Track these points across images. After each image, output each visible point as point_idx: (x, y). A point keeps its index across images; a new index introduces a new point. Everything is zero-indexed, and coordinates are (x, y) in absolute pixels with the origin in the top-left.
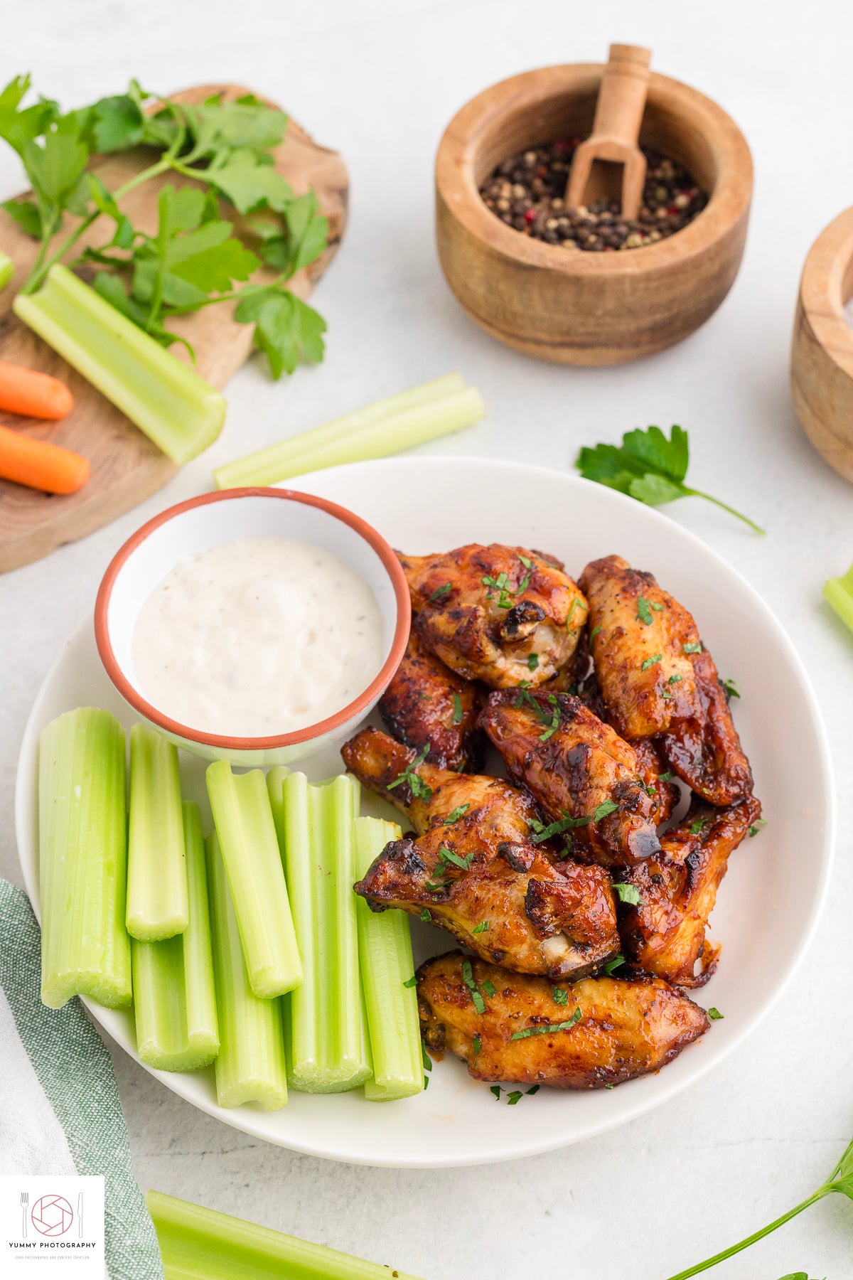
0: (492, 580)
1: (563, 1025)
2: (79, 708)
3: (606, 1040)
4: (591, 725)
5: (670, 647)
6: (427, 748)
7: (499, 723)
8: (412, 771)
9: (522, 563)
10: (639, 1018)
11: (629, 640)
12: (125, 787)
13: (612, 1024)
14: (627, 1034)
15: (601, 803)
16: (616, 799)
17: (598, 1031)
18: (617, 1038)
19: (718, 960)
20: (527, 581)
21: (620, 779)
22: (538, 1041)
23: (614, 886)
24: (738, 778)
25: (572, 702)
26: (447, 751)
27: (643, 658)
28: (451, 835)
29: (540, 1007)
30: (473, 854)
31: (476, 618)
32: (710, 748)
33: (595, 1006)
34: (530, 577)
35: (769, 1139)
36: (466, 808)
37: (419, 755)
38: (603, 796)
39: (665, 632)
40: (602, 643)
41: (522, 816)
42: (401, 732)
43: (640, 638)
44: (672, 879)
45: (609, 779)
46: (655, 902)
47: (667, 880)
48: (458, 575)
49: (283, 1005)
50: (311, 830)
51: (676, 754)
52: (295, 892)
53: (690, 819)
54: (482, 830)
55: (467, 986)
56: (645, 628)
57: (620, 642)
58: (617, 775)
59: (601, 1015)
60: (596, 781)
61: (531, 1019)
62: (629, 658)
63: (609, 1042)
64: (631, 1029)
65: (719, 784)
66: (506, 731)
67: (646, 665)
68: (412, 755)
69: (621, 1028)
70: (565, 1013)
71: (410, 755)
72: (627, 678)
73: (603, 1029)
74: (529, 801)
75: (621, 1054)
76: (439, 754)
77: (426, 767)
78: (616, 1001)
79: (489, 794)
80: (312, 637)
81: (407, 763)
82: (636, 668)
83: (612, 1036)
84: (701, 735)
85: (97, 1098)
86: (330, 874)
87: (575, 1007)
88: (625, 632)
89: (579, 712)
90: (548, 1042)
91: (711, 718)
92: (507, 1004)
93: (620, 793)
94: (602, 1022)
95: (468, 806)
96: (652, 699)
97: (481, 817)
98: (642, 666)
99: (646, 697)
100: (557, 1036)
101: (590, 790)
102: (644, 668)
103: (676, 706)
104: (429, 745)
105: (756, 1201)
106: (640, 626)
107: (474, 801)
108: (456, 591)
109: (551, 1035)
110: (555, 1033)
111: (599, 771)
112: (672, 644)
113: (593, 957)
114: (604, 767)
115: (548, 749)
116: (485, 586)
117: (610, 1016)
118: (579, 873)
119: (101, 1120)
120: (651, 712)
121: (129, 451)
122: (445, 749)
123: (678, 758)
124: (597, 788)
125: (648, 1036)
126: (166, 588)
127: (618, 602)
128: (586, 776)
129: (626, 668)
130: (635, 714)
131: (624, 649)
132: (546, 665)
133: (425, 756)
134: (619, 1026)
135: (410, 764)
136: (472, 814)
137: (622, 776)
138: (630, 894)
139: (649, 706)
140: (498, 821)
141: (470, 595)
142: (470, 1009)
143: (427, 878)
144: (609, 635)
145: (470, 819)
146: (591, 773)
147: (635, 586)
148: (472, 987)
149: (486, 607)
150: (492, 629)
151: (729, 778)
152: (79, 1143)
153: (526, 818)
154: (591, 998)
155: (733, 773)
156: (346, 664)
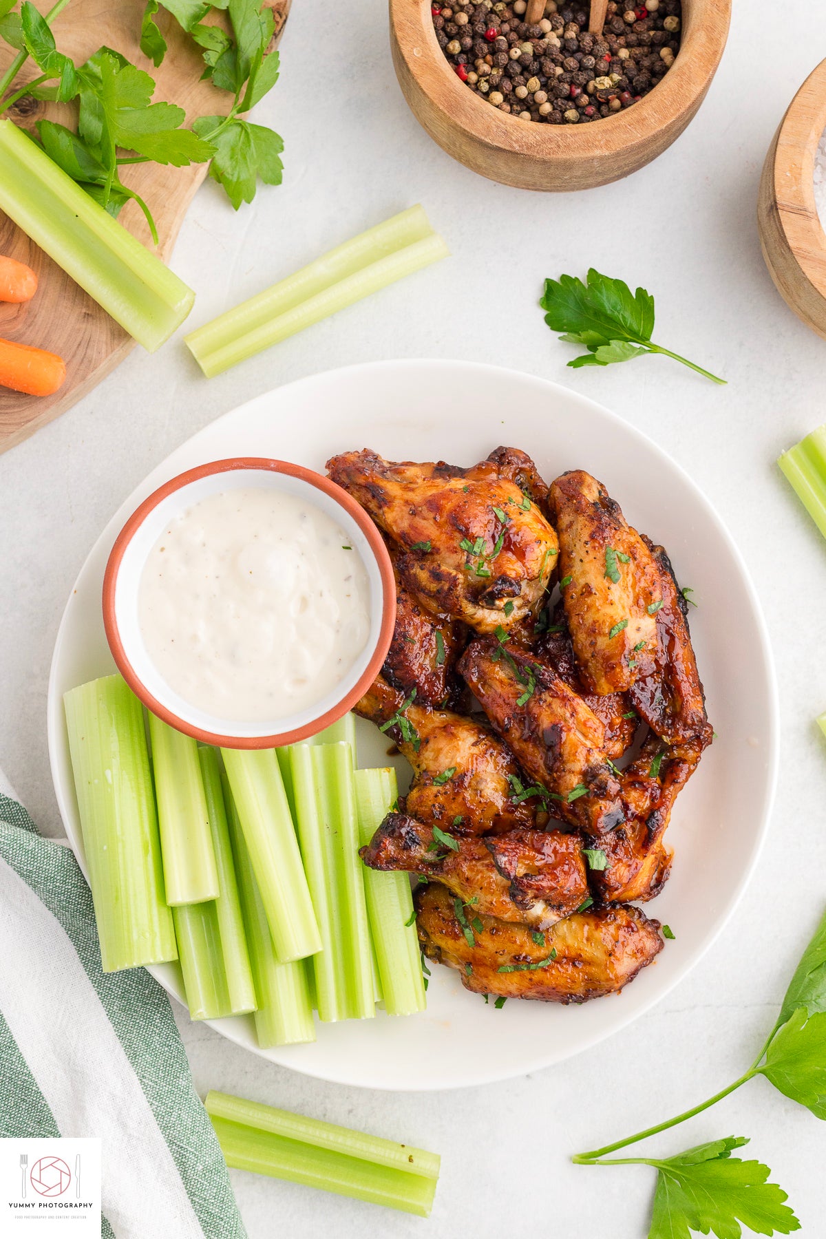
0: (470, 544)
1: (541, 964)
2: (97, 679)
3: (577, 975)
4: (564, 701)
5: (635, 608)
6: (414, 693)
7: (480, 678)
8: (402, 714)
9: (496, 517)
10: (604, 957)
11: (597, 600)
12: (147, 744)
13: (582, 962)
14: (594, 970)
15: (573, 786)
16: (586, 784)
17: (570, 968)
18: (587, 974)
19: (671, 867)
20: (502, 539)
21: (590, 764)
22: (520, 975)
23: (584, 851)
24: (693, 724)
25: (546, 677)
26: (432, 696)
27: (611, 624)
28: (441, 798)
29: (522, 946)
30: (461, 818)
31: (456, 586)
32: (669, 686)
33: (568, 947)
34: (504, 534)
35: (709, 1006)
36: (453, 771)
37: (407, 698)
38: (575, 780)
39: (630, 589)
40: (572, 598)
41: (502, 773)
42: (390, 672)
43: (607, 600)
44: (634, 832)
45: (580, 765)
46: (620, 860)
47: (629, 832)
48: (438, 533)
49: (308, 966)
50: (317, 791)
51: (638, 698)
52: (308, 861)
53: (648, 745)
54: (468, 795)
55: (459, 922)
56: (613, 586)
57: (589, 600)
58: (587, 761)
59: (573, 954)
60: (568, 766)
61: (515, 957)
62: (598, 621)
63: (580, 976)
64: (598, 965)
65: (677, 731)
66: (486, 686)
67: (614, 632)
68: (401, 699)
69: (590, 964)
70: (543, 952)
71: (399, 700)
72: (596, 643)
73: (574, 965)
74: (508, 758)
75: (589, 985)
76: (425, 699)
77: (413, 710)
78: (585, 941)
79: (472, 755)
80: (304, 602)
81: (396, 707)
82: (604, 635)
83: (582, 972)
84: (661, 674)
85: (157, 1031)
86: (336, 832)
87: (551, 948)
88: (594, 591)
89: (552, 686)
90: (529, 977)
91: (671, 657)
92: (494, 941)
93: (590, 776)
94: (574, 960)
95: (455, 768)
96: (618, 670)
97: (467, 780)
98: (610, 633)
99: (613, 668)
100: (536, 973)
101: (563, 773)
102: (612, 635)
103: (640, 670)
104: (416, 690)
105: (696, 1059)
106: (607, 584)
107: (460, 765)
108: (436, 551)
109: (531, 972)
110: (535, 970)
111: (572, 758)
112: (638, 604)
113: (566, 913)
114: (576, 755)
115: (524, 718)
116: (463, 551)
117: (581, 956)
118: (555, 848)
119: (163, 1050)
120: (617, 681)
121: (100, 334)
122: (431, 695)
123: (641, 702)
124: (570, 772)
125: (612, 973)
126: (162, 549)
127: (587, 552)
128: (560, 761)
129: (594, 632)
130: (603, 680)
131: (593, 610)
132: (519, 608)
133: (413, 699)
134: (588, 963)
135: (399, 708)
136: (459, 777)
137: (593, 761)
138: (599, 861)
139: (615, 675)
140: (482, 787)
141: (449, 557)
142: (462, 941)
143: (422, 851)
144: (578, 589)
145: (458, 781)
146: (565, 759)
147: (603, 531)
148: (464, 923)
149: (465, 575)
150: (471, 593)
151: (685, 725)
152: (150, 1083)
153: (506, 775)
154: (564, 939)
155: (689, 721)
156: (338, 631)
